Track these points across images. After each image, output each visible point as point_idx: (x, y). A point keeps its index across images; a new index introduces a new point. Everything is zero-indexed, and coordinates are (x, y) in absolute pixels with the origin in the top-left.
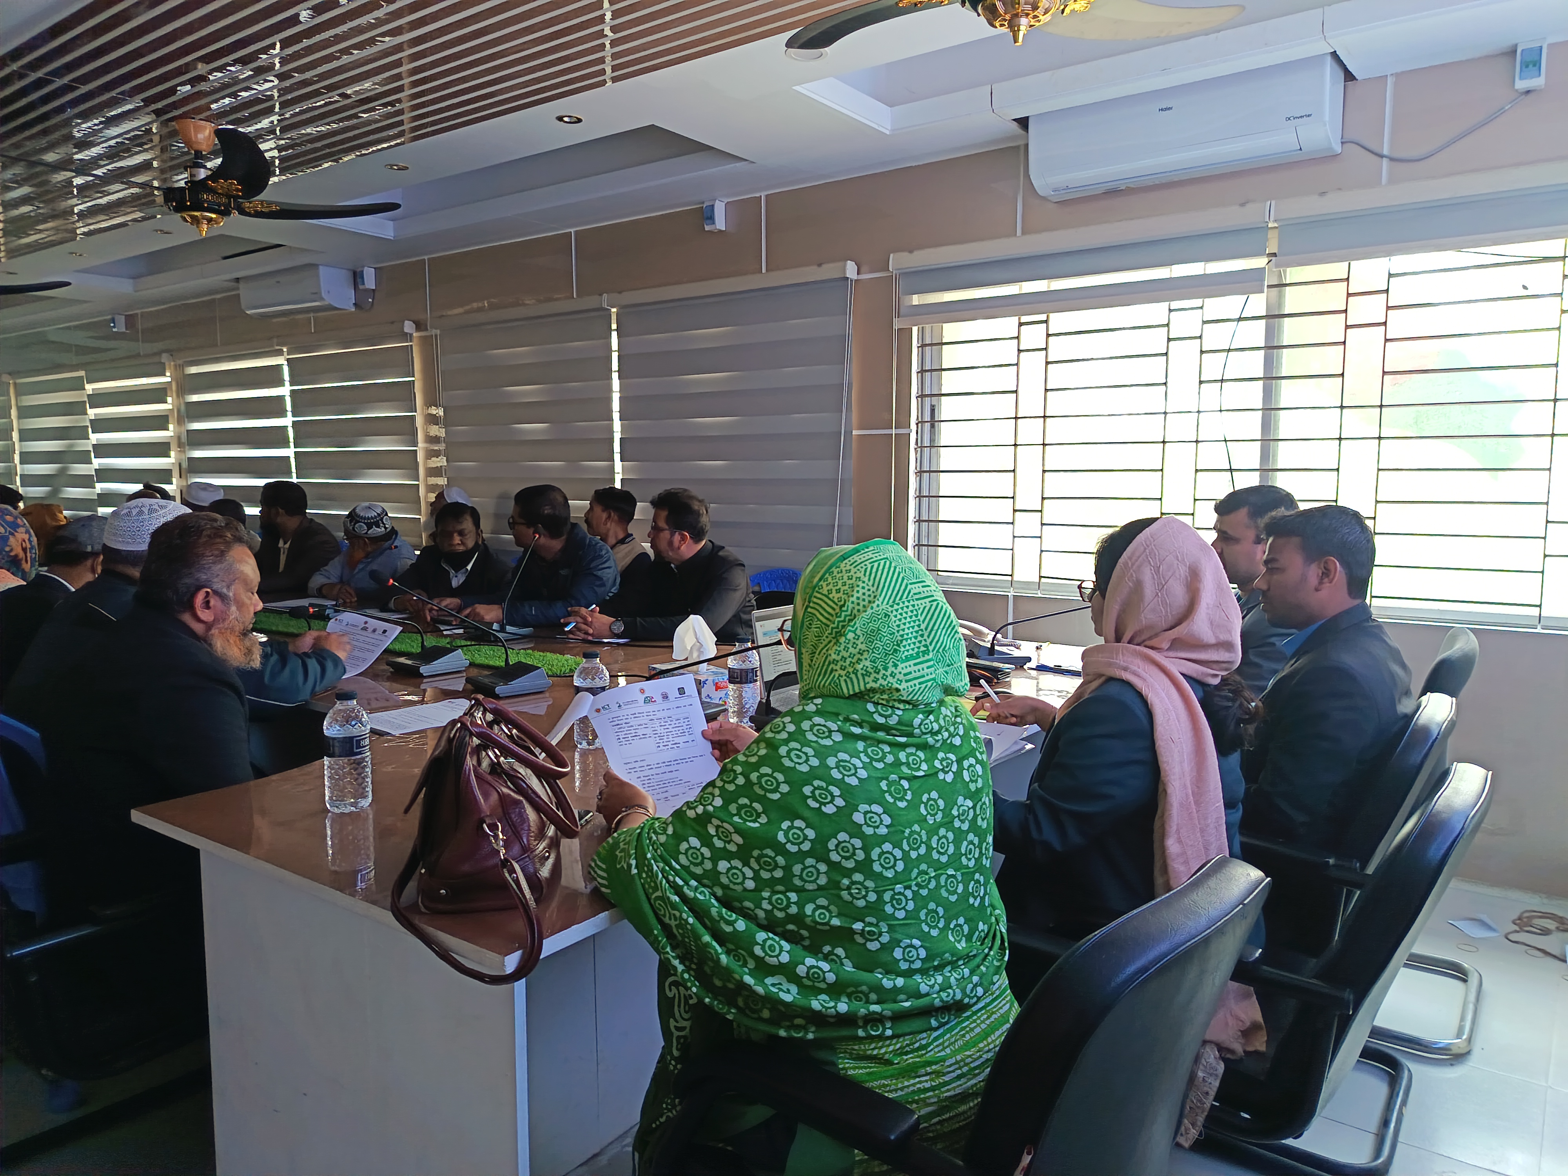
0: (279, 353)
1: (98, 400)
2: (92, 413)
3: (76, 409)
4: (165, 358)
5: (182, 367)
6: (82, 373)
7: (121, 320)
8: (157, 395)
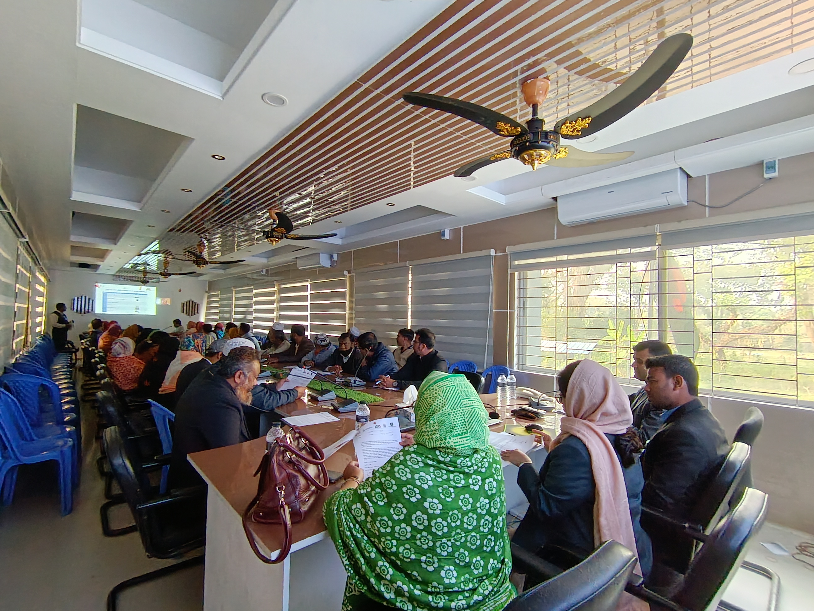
0: (307, 281)
1: (256, 295)
2: (254, 299)
3: (250, 298)
4: (275, 283)
5: (279, 285)
6: (252, 287)
7: (264, 270)
8: (272, 294)
